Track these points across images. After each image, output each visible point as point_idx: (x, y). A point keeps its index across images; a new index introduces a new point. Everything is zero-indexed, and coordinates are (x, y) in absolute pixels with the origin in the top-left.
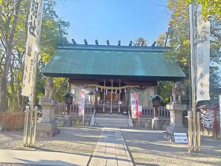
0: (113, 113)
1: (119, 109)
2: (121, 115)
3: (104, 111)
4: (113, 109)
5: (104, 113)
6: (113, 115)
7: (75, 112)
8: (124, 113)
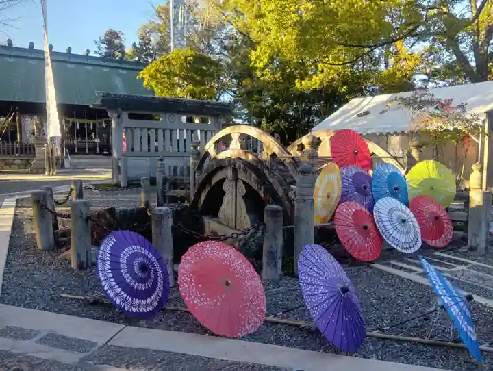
0: (89, 154)
1: (98, 149)
2: (101, 156)
3: (76, 151)
4: (89, 148)
5: (76, 154)
6: (89, 156)
7: (30, 153)
8: (105, 153)
